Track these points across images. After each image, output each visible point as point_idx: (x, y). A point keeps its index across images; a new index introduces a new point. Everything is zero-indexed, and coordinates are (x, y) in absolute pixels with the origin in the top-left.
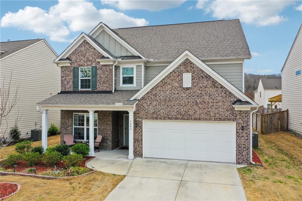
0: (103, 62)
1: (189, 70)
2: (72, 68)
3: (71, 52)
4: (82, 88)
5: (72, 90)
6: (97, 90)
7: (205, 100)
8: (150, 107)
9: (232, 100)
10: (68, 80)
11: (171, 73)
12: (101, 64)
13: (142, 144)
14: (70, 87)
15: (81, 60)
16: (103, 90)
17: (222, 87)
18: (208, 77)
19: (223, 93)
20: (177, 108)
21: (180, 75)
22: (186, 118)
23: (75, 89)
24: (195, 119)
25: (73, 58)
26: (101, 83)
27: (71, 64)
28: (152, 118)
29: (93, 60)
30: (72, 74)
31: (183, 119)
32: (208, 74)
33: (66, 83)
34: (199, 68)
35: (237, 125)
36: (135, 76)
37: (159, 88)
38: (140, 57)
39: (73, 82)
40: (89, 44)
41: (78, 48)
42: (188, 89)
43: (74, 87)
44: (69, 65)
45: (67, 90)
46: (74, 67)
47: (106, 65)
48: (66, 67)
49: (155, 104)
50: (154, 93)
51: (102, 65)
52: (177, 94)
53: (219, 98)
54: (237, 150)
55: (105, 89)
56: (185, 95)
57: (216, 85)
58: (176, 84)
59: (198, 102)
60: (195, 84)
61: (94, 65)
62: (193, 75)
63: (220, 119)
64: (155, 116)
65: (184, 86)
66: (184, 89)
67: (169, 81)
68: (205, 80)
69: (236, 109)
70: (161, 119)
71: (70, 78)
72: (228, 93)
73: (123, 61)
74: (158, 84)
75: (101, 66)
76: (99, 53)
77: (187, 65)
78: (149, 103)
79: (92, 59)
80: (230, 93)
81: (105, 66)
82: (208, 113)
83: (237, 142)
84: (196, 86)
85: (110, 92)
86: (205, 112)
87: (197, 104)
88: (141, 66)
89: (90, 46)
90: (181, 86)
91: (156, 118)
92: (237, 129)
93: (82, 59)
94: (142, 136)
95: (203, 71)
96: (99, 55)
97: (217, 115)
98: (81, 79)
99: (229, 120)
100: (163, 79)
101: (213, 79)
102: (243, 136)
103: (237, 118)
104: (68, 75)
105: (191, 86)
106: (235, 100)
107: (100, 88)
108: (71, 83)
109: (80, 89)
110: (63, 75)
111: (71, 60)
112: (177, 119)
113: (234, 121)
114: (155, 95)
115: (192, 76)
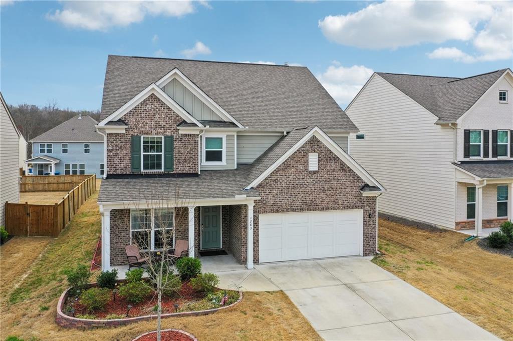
0: (183, 130)
1: (316, 150)
2: (129, 137)
3: (128, 111)
4: (145, 168)
5: (128, 173)
6: (174, 172)
7: (333, 186)
8: (269, 197)
9: (360, 184)
10: (121, 156)
11: (296, 152)
12: (181, 132)
13: (258, 247)
14: (125, 167)
15: (145, 124)
16: (184, 172)
17: (350, 170)
18: (336, 159)
19: (351, 177)
20: (302, 197)
21: (306, 155)
22: (312, 208)
23: (134, 170)
24: (323, 209)
25: (132, 121)
26: (181, 161)
27: (126, 131)
28: (272, 211)
29: (167, 126)
30: (129, 146)
31: (309, 210)
32: (336, 156)
33: (116, 160)
34: (326, 147)
35: (364, 213)
36: (224, 150)
37: (280, 172)
38: (234, 125)
39: (132, 159)
40: (159, 100)
41: (140, 105)
42: (314, 173)
43: (133, 167)
44: (124, 131)
45: (119, 172)
46: (132, 135)
47: (189, 135)
48: (118, 134)
49: (276, 192)
50: (274, 178)
51: (182, 135)
52: (302, 179)
53: (348, 183)
54: (364, 241)
55: (187, 170)
56: (312, 180)
57: (344, 168)
58: (301, 167)
59: (326, 188)
60: (322, 167)
61: (168, 133)
62: (320, 155)
63: (348, 208)
64: (276, 208)
65: (310, 170)
66: (310, 172)
67: (292, 163)
68: (333, 162)
69: (363, 196)
70: (283, 211)
71: (125, 152)
72: (356, 178)
73: (211, 128)
74: (280, 166)
75: (180, 135)
76: (178, 116)
77: (314, 143)
78: (267, 192)
79: (164, 123)
80: (358, 177)
81: (186, 135)
82: (336, 201)
83: (364, 232)
84: (323, 170)
85: (195, 175)
86: (333, 199)
87: (324, 191)
88: (234, 136)
89: (162, 104)
90: (306, 170)
91: (277, 211)
92: (364, 218)
93: (147, 123)
94: (258, 235)
95: (331, 152)
96: (178, 118)
97: (345, 203)
98: (144, 155)
99: (357, 207)
100: (285, 161)
101: (341, 161)
102: (370, 225)
103: (365, 205)
104: (121, 148)
105: (317, 170)
106: (363, 184)
107: (178, 168)
108: (127, 161)
109: (142, 170)
110: (110, 148)
111: (126, 124)
112: (302, 210)
113: (361, 208)
114: (276, 181)
115: (319, 157)
